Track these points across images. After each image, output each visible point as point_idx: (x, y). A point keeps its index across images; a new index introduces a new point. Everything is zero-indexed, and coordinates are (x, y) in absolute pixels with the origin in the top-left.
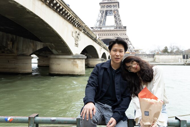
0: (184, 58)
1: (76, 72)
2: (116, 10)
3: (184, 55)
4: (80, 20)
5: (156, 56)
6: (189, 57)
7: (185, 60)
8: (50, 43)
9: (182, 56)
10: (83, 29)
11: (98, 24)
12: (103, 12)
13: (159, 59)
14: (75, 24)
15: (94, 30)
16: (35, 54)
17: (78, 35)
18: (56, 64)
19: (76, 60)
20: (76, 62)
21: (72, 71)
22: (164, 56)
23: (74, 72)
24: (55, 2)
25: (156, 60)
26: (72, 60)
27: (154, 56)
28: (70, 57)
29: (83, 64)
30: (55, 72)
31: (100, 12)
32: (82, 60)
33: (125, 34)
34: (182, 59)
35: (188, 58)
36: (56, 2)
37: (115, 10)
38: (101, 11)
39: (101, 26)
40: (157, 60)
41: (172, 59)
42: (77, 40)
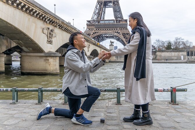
0: (188, 55)
1: (49, 70)
2: (116, 1)
3: (189, 52)
4: (51, 16)
5: (158, 53)
6: (194, 53)
7: (190, 57)
8: (18, 41)
9: (186, 53)
10: (58, 26)
11: (96, 17)
12: (102, 4)
13: (160, 56)
14: (46, 20)
15: (91, 24)
16: (16, 52)
17: (51, 32)
18: (27, 62)
19: (48, 58)
20: (48, 60)
21: (44, 69)
22: (166, 53)
23: (46, 70)
24: (18, 2)
25: (157, 57)
26: (45, 58)
27: (155, 53)
28: (42, 54)
29: (56, 61)
30: (27, 70)
31: (98, 4)
32: (55, 58)
33: (126, 29)
34: (186, 57)
35: (193, 56)
36: (20, 1)
37: (114, 1)
38: (99, 2)
39: (99, 20)
40: (159, 57)
41: (175, 57)
42: (49, 37)
